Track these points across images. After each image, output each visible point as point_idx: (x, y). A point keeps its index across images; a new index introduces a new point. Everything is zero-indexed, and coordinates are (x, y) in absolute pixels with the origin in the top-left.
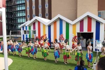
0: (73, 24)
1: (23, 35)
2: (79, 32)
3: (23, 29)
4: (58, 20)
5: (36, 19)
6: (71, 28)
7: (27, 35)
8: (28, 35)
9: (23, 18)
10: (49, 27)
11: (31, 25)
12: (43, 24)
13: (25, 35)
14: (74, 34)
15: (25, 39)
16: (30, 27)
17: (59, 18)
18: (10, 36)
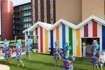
2: (83, 37)
3: (27, 34)
5: (38, 25)
8: (32, 40)
9: (27, 23)
12: (46, 30)
14: (77, 40)
17: (61, 22)
18: (15, 41)
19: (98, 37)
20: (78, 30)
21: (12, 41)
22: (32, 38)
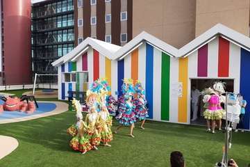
0: (180, 56)
1: (63, 85)
2: (195, 76)
3: (63, 70)
5: (88, 45)
6: (174, 68)
7: (70, 85)
8: (74, 84)
12: (106, 58)
13: (67, 84)
14: (181, 83)
15: (67, 95)
18: (34, 86)
19: (230, 77)
20: (182, 59)
21: (27, 87)
22: (74, 80)
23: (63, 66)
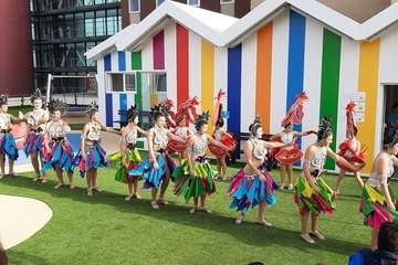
0: (363, 38)
1: (109, 98)
3: (108, 67)
4: (280, 18)
5: (168, 17)
7: (123, 97)
8: (131, 95)
10: (235, 52)
11: (145, 45)
12: (204, 41)
13: (116, 96)
15: (116, 117)
16: (137, 55)
17: (287, 5)
20: (368, 44)
23: (107, 58)
